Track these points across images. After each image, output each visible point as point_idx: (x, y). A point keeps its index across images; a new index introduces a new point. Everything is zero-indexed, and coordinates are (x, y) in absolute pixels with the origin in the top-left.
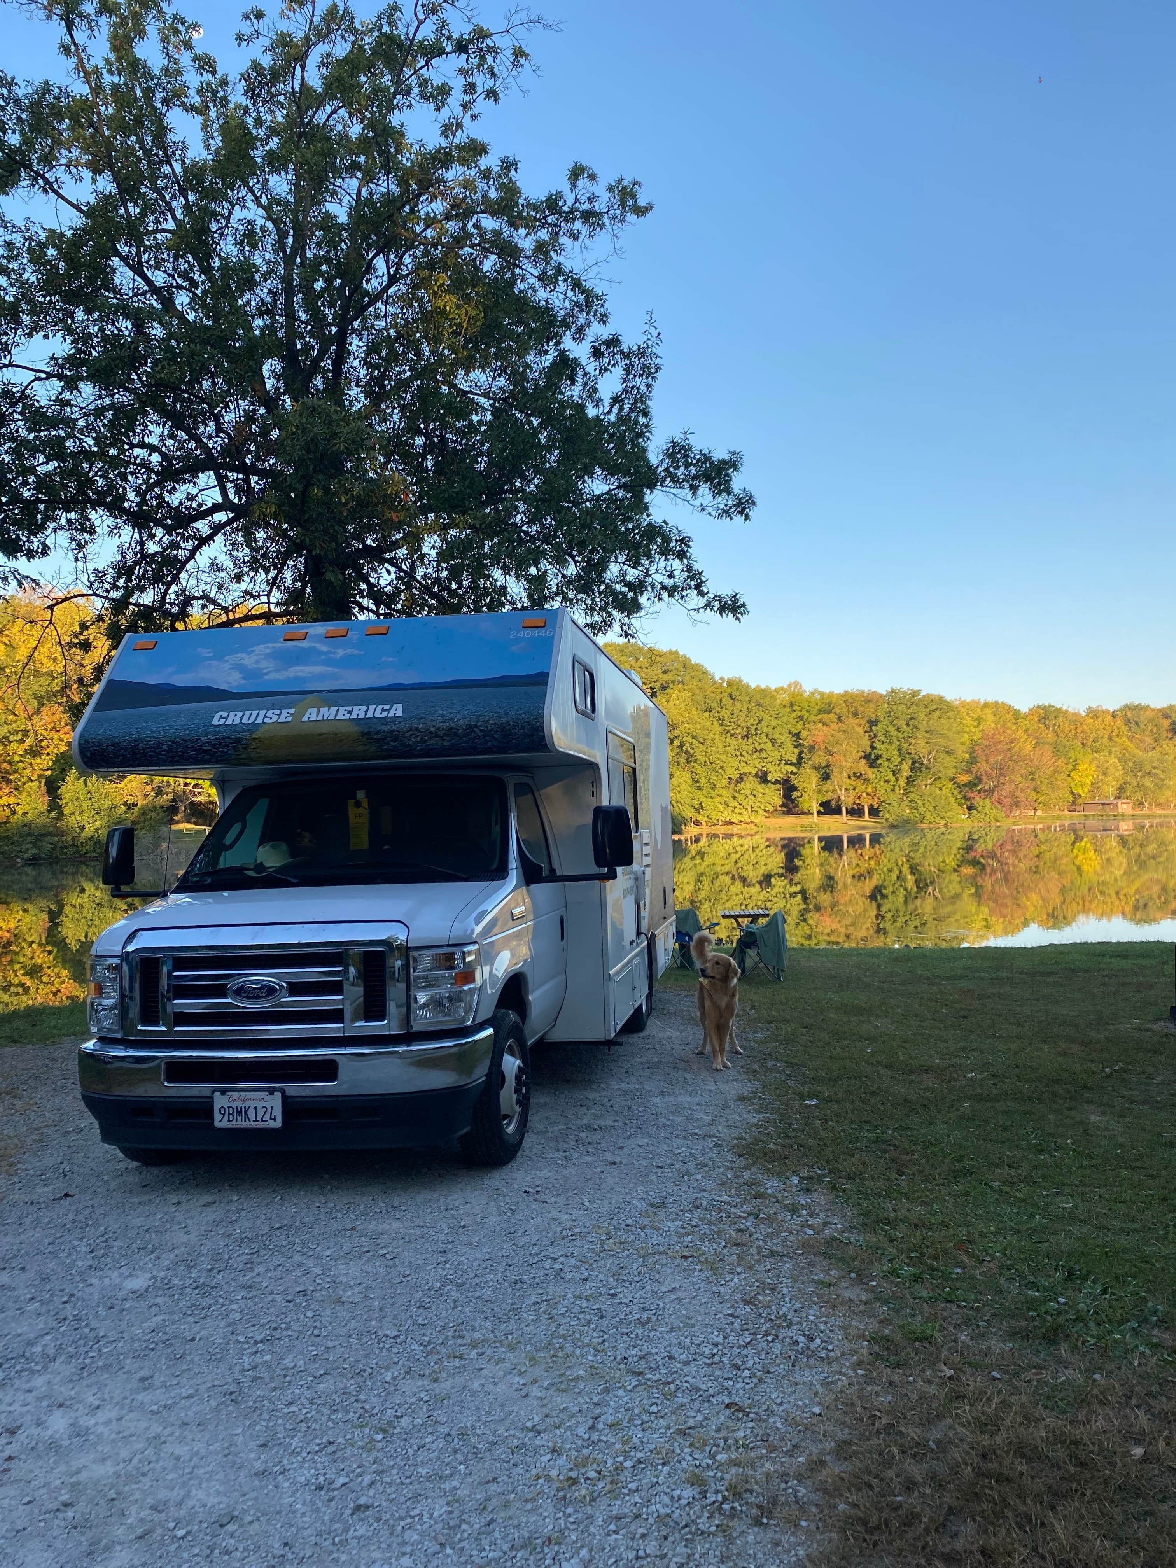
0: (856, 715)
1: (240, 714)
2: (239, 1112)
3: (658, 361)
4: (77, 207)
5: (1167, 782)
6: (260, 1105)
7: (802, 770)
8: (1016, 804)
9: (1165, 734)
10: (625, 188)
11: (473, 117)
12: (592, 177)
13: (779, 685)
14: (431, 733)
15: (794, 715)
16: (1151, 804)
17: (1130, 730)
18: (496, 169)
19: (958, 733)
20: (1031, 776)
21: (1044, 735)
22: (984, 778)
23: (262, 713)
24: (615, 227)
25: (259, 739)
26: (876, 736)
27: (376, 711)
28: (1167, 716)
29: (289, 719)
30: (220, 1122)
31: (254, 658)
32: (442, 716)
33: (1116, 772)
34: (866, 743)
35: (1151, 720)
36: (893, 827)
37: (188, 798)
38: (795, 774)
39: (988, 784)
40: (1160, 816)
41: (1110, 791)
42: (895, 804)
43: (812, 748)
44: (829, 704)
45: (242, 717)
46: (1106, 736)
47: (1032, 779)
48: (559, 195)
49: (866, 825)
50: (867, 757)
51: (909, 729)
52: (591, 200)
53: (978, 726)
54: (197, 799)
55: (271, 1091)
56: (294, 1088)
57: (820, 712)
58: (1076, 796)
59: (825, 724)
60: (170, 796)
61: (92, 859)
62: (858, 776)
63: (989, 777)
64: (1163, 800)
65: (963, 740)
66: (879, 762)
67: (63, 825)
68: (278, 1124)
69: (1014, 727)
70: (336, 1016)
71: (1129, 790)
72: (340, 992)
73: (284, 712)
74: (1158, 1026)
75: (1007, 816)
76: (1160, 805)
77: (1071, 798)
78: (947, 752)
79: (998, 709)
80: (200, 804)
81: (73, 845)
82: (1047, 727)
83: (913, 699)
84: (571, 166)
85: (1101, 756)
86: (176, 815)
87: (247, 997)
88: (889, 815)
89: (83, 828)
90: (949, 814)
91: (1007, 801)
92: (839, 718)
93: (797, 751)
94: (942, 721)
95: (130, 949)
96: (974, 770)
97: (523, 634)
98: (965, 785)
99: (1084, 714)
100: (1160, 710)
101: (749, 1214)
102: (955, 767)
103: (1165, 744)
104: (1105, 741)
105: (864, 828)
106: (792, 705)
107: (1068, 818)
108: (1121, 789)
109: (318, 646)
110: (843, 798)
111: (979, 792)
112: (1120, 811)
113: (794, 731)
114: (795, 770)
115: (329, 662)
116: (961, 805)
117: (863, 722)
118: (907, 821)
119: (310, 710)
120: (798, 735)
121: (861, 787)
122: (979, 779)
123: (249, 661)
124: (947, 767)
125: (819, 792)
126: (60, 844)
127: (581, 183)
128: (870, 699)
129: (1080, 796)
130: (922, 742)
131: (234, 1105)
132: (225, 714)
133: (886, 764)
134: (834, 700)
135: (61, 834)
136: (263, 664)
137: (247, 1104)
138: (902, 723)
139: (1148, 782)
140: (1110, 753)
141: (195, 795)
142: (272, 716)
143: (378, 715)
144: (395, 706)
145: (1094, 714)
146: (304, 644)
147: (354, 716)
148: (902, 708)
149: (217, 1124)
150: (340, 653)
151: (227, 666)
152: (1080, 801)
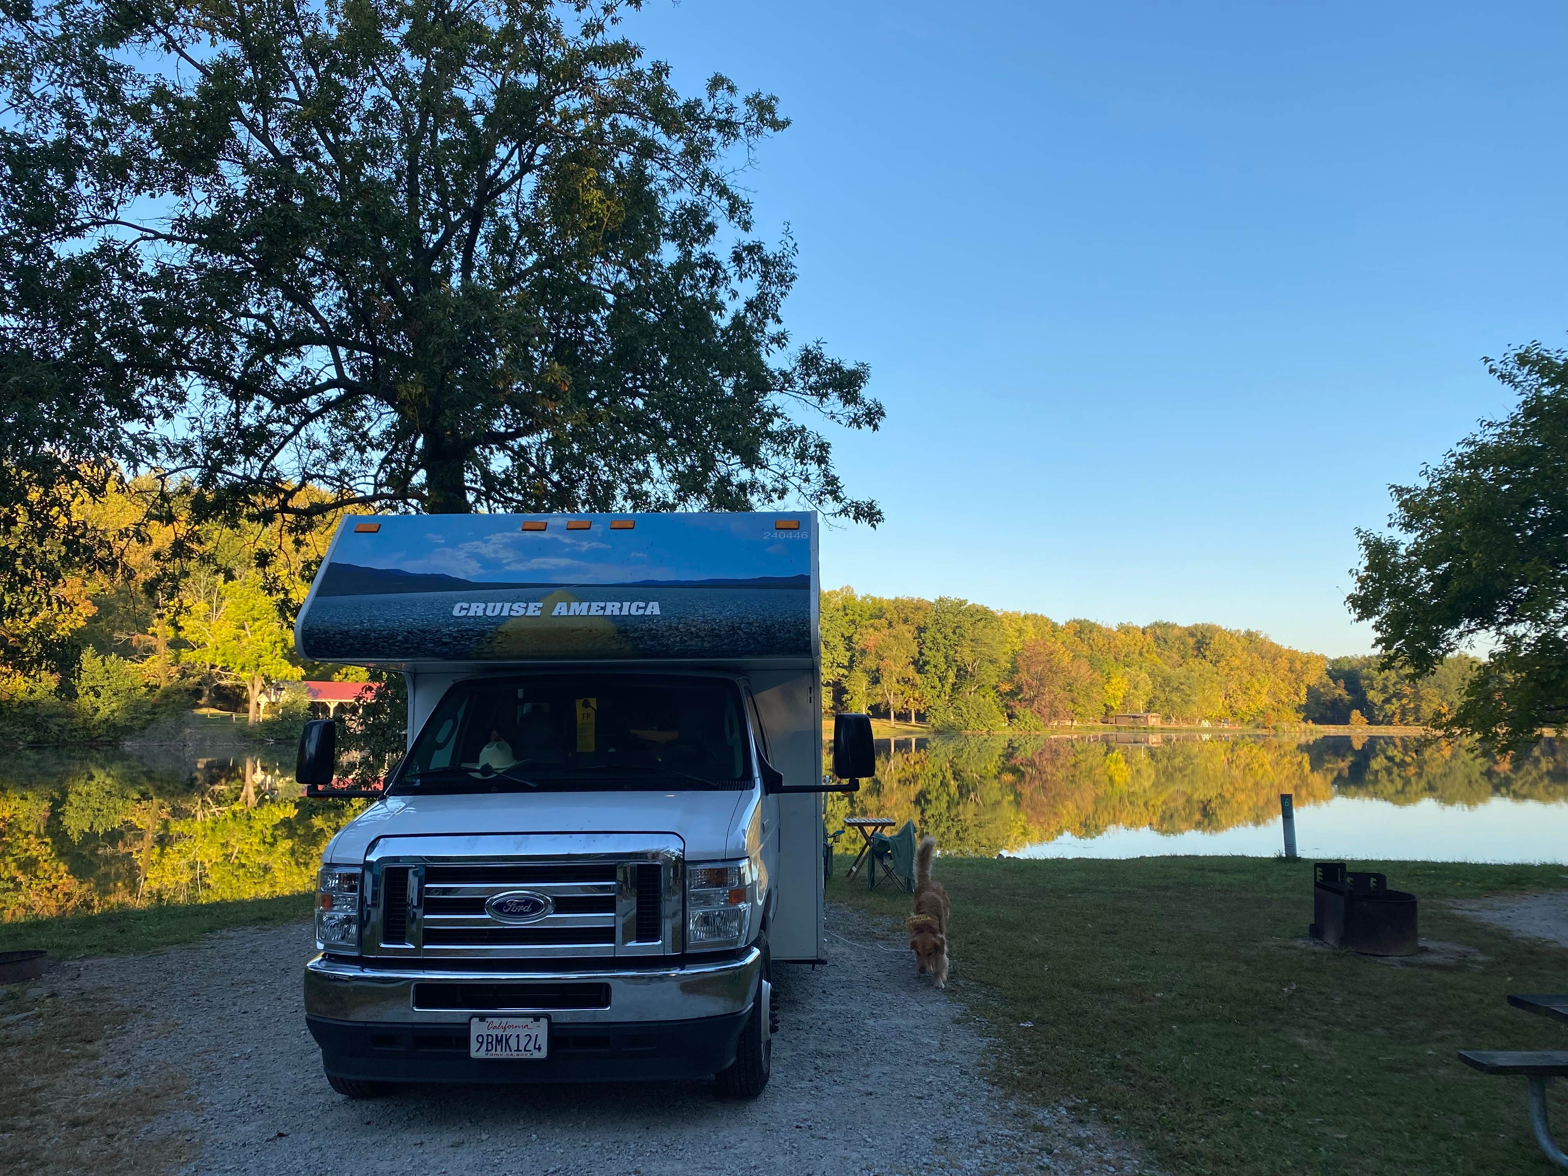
0: (906, 621)
1: (483, 606)
2: (499, 1041)
3: (793, 270)
4: (201, 68)
5: (1193, 698)
6: (523, 1033)
7: (853, 674)
8: (1055, 714)
9: (1190, 652)
10: (761, 102)
11: (614, 21)
12: (732, 89)
13: (831, 589)
14: (692, 633)
15: (847, 618)
16: (1177, 718)
17: (1158, 646)
18: (649, 73)
19: (1001, 643)
20: (1069, 687)
21: (1079, 648)
22: (1025, 688)
23: (507, 605)
24: (750, 138)
25: (507, 634)
26: (924, 642)
27: (631, 609)
28: (1192, 635)
29: (538, 613)
30: (477, 1052)
31: (491, 548)
32: (704, 616)
33: (1146, 686)
34: (915, 649)
35: (1179, 638)
36: (938, 732)
37: (214, 681)
38: (846, 677)
39: (1029, 694)
40: (1187, 730)
41: (1141, 704)
42: (941, 710)
43: (863, 652)
44: (880, 610)
45: (485, 609)
46: (1137, 652)
47: (1070, 690)
48: (698, 103)
49: (913, 730)
50: (915, 663)
51: (955, 637)
52: (728, 110)
53: (1019, 637)
54: (224, 682)
55: (536, 1018)
56: (564, 1014)
57: (872, 617)
58: (1109, 708)
59: (876, 629)
60: (197, 679)
61: (104, 743)
62: (906, 681)
63: (1030, 687)
64: (1188, 715)
65: (1005, 650)
66: (926, 668)
67: (74, 706)
68: (543, 1054)
69: (1053, 640)
70: (607, 935)
71: (1158, 703)
72: (612, 909)
73: (532, 605)
74: (1300, 943)
75: (1046, 725)
76: (1185, 720)
77: (1104, 710)
78: (990, 661)
79: (1038, 620)
80: (225, 688)
81: (84, 728)
82: (1082, 640)
83: (958, 608)
84: (711, 76)
85: (1133, 671)
86: (200, 699)
87: (510, 913)
88: (935, 721)
89: (97, 710)
90: (991, 722)
91: (1046, 711)
92: (890, 623)
93: (849, 654)
94: (987, 631)
95: (373, 858)
96: (1016, 680)
97: (776, 535)
98: (1007, 694)
99: (1115, 629)
100: (1186, 629)
101: (1041, 1150)
102: (998, 676)
103: (1191, 661)
104: (1136, 656)
105: (911, 732)
106: (845, 609)
107: (1102, 730)
108: (1150, 703)
109: (560, 537)
110: (891, 702)
111: (1020, 701)
112: (1150, 724)
113: (846, 635)
114: (846, 673)
115: (573, 555)
116: (1002, 713)
117: (912, 628)
118: (952, 727)
119: (559, 605)
120: (850, 638)
121: (909, 692)
122: (1020, 689)
123: (486, 550)
124: (991, 675)
125: (869, 695)
126: (69, 726)
127: (719, 93)
128: (919, 606)
129: (1112, 708)
130: (967, 651)
131: (494, 1032)
132: (466, 605)
133: (933, 670)
134: (885, 606)
135: (71, 715)
136: (503, 554)
137: (508, 1032)
138: (949, 631)
139: (1175, 697)
140: (1141, 668)
141: (221, 678)
142: (519, 609)
143: (633, 612)
144: (651, 604)
145: (1126, 630)
146: (545, 535)
147: (608, 612)
148: (949, 616)
149: (474, 1054)
150: (585, 546)
151: (462, 555)
152: (1112, 713)
